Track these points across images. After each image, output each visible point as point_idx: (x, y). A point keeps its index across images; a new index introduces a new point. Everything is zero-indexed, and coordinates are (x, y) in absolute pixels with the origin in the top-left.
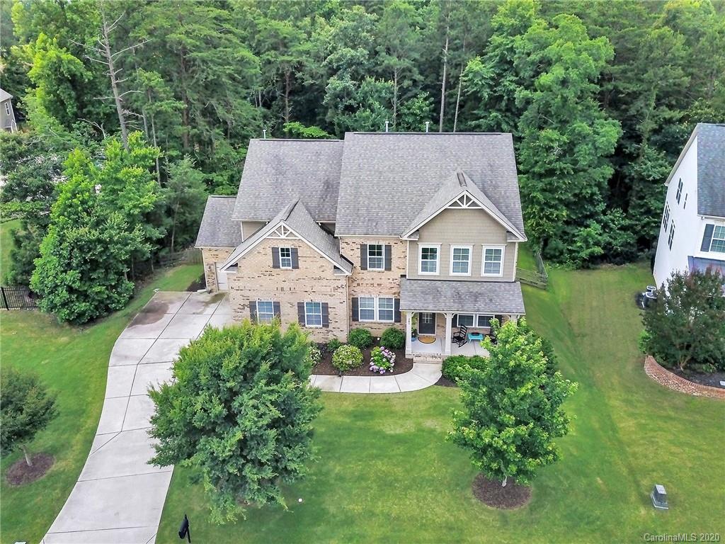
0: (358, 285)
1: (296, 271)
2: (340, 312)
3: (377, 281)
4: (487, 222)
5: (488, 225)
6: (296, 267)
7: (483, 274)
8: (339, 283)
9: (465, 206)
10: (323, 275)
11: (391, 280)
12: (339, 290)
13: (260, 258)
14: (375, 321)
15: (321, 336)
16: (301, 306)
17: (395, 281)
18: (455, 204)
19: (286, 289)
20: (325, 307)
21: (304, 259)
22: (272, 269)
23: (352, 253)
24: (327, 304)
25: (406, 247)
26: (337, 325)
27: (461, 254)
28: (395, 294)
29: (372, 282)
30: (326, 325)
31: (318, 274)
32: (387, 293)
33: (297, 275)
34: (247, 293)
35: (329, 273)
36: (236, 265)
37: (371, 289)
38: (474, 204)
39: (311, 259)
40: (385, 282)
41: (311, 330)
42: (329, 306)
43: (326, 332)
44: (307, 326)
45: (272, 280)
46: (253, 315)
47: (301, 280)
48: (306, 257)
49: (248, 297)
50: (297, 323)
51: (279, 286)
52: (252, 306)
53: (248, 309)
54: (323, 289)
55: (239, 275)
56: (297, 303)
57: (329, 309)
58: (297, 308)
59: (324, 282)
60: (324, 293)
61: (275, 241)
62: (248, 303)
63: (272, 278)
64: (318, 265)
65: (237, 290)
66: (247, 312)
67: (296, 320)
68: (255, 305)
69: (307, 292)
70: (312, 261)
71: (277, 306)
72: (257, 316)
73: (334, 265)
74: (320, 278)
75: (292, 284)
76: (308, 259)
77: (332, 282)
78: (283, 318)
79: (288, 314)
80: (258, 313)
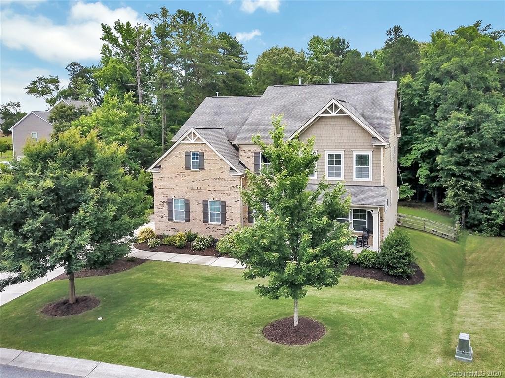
1: (202, 172)
2: (235, 211)
4: (355, 130)
5: (356, 131)
6: (202, 169)
7: (355, 179)
8: (234, 184)
9: (334, 114)
10: (222, 176)
12: (235, 190)
13: (177, 160)
15: (220, 232)
16: (205, 204)
18: (326, 112)
19: (195, 188)
21: (208, 161)
22: (184, 171)
23: (248, 160)
24: (225, 202)
26: (233, 223)
27: (335, 160)
30: (224, 223)
31: (219, 174)
33: (203, 175)
34: (166, 191)
35: (227, 175)
36: (160, 166)
38: (341, 111)
39: (214, 162)
41: (212, 227)
42: (227, 204)
43: (224, 229)
44: (209, 223)
45: (184, 180)
46: (170, 212)
47: (206, 180)
48: (210, 160)
49: (167, 195)
50: (202, 219)
51: (190, 185)
52: (170, 203)
53: (166, 206)
54: (222, 188)
55: (161, 176)
56: (201, 202)
57: (227, 208)
58: (202, 206)
59: (223, 182)
60: (223, 192)
61: (188, 146)
62: (166, 200)
63: (184, 178)
64: (218, 167)
65: (160, 188)
66: (165, 208)
67: (201, 216)
68: (172, 203)
69: (210, 191)
70: (214, 164)
71: (187, 203)
72: (172, 213)
73: (231, 168)
74: (220, 179)
75: (199, 184)
76: (211, 162)
77: (229, 182)
78: (191, 215)
79: (196, 212)
80: (174, 210)
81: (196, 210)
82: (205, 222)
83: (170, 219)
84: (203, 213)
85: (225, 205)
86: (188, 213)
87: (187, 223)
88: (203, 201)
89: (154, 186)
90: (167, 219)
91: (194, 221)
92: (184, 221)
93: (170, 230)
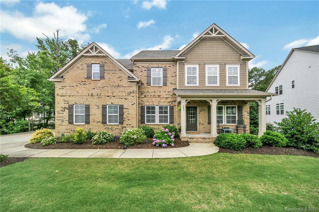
0: (145, 96)
1: (102, 81)
2: (132, 113)
3: (157, 94)
6: (103, 78)
7: (227, 85)
8: (131, 90)
9: (214, 35)
10: (121, 83)
11: (167, 93)
12: (132, 95)
13: (79, 71)
14: (156, 123)
15: (117, 131)
16: (104, 107)
17: (169, 93)
18: (207, 33)
19: (95, 94)
20: (122, 107)
21: (108, 72)
22: (86, 80)
24: (123, 105)
25: (176, 69)
26: (130, 122)
28: (169, 102)
29: (155, 94)
30: (121, 123)
31: (117, 82)
32: (164, 102)
33: (103, 84)
34: (67, 98)
35: (125, 82)
36: (62, 77)
37: (153, 99)
38: (220, 33)
39: (113, 72)
40: (163, 94)
41: (110, 127)
42: (124, 107)
43: (122, 128)
44: (108, 123)
45: (85, 88)
46: (71, 116)
47: (106, 88)
48: (109, 70)
49: (69, 101)
50: (101, 121)
51: (90, 92)
52: (70, 108)
53: (67, 111)
54: (120, 94)
55: (63, 85)
56: (101, 106)
57: (124, 110)
58: (101, 110)
59: (121, 89)
60: (121, 97)
61: (90, 59)
62: (67, 106)
63: (86, 86)
64: (118, 76)
65: (61, 96)
66: (66, 113)
67: (100, 119)
68: (73, 108)
69: (109, 96)
70: (113, 73)
71: (88, 108)
72: (73, 117)
73: (129, 76)
74: (119, 86)
75: (99, 91)
76: (111, 72)
77: (127, 89)
78: (91, 118)
79: (95, 115)
80: (74, 114)
81: (96, 114)
82: (104, 122)
83: (71, 122)
84: (102, 115)
85: (123, 108)
86: (88, 116)
87: (86, 126)
88: (102, 105)
89: (56, 94)
90: (67, 123)
91: (94, 123)
92: (85, 124)
93: (71, 132)
